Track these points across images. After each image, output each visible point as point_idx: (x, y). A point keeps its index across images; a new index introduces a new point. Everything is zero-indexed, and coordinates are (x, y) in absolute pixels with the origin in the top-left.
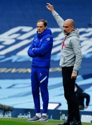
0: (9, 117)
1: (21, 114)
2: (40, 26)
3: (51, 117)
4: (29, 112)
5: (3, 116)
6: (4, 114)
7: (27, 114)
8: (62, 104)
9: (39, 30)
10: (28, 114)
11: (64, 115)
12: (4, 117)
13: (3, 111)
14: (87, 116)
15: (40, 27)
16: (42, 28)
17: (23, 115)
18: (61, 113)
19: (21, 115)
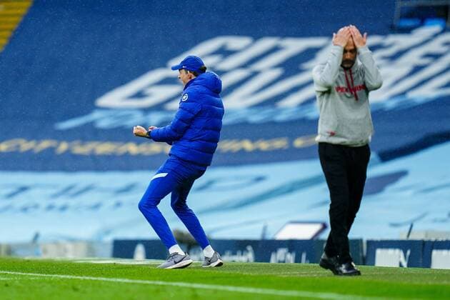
0: (200, 260)
1: (228, 253)
3: (304, 256)
4: (249, 248)
7: (244, 253)
14: (391, 252)
17: (234, 254)
19: (230, 255)
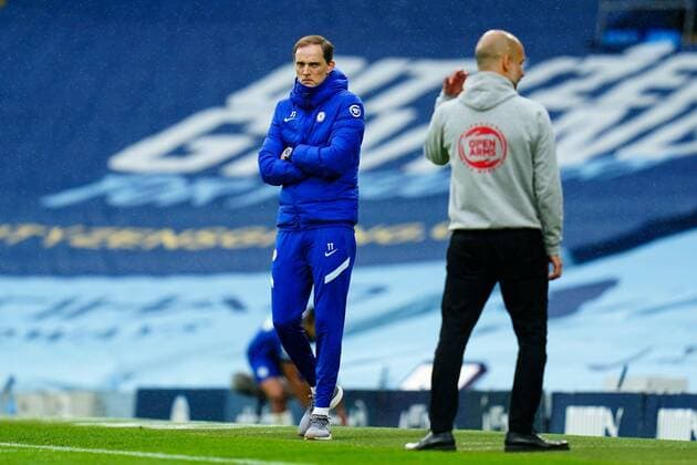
2: (311, 60)
4: (360, 404)
5: (258, 422)
6: (259, 413)
7: (351, 411)
8: (491, 365)
9: (307, 75)
10: (357, 408)
11: (497, 411)
12: (258, 426)
13: (255, 401)
15: (311, 64)
16: (319, 68)
18: (484, 401)
